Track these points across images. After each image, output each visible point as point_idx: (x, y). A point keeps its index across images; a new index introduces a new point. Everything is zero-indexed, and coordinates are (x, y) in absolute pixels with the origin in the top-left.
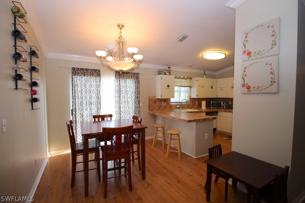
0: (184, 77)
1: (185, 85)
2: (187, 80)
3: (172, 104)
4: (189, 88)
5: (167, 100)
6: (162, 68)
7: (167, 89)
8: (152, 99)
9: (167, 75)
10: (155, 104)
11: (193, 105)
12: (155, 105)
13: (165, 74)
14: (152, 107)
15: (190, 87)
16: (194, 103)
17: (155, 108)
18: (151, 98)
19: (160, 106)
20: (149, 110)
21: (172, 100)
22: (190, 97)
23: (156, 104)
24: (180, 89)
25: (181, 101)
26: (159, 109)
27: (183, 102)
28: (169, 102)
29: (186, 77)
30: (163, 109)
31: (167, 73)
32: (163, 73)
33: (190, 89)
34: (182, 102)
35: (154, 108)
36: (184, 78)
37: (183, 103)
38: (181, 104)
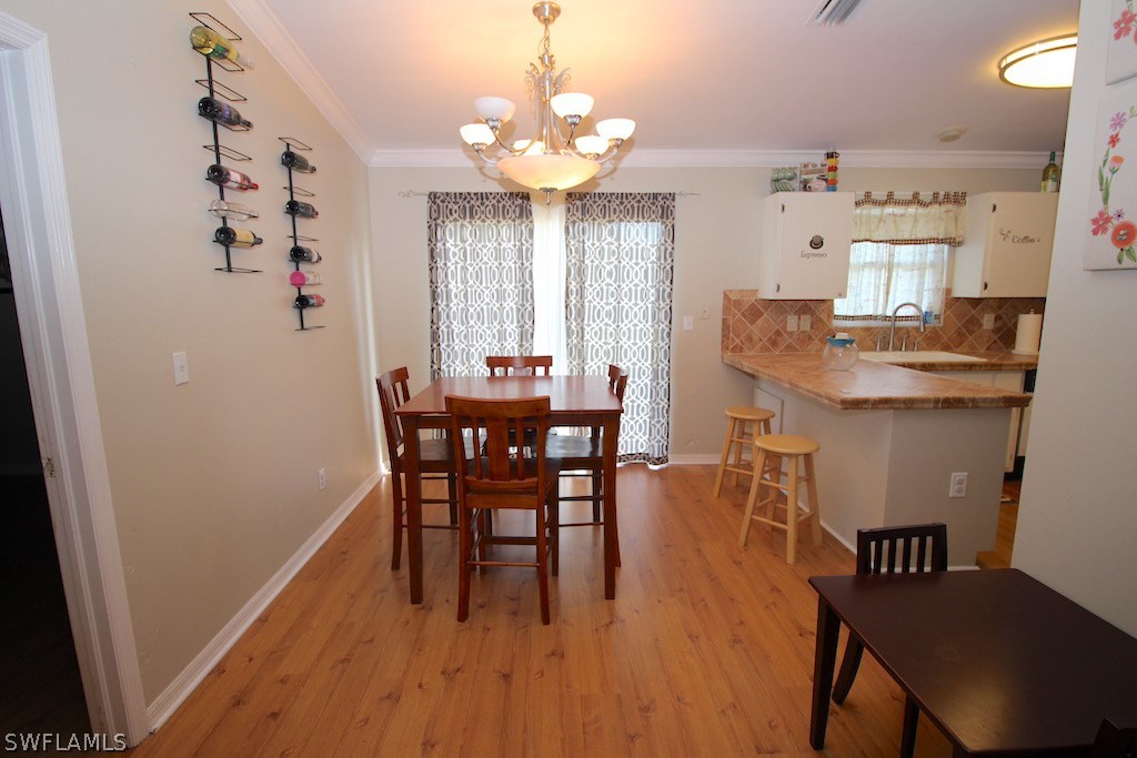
0: (916, 195)
1: (920, 236)
2: (935, 209)
3: (836, 323)
4: (946, 247)
5: (814, 309)
6: (792, 159)
7: (808, 256)
8: (738, 304)
9: (816, 190)
10: (753, 322)
11: (960, 334)
12: (753, 328)
13: (806, 187)
14: (738, 336)
15: (953, 243)
16: (972, 324)
17: (755, 338)
18: (733, 297)
19: (778, 333)
20: (725, 348)
21: (841, 307)
22: (948, 291)
23: (759, 322)
24: (891, 255)
25: (889, 313)
26: (774, 343)
27: (907, 318)
28: (824, 317)
29: (926, 195)
30: (789, 347)
31: (815, 183)
32: (796, 184)
33: (952, 255)
34: (897, 318)
35: (750, 339)
36: (916, 200)
37: (899, 324)
38: (888, 324)
